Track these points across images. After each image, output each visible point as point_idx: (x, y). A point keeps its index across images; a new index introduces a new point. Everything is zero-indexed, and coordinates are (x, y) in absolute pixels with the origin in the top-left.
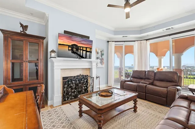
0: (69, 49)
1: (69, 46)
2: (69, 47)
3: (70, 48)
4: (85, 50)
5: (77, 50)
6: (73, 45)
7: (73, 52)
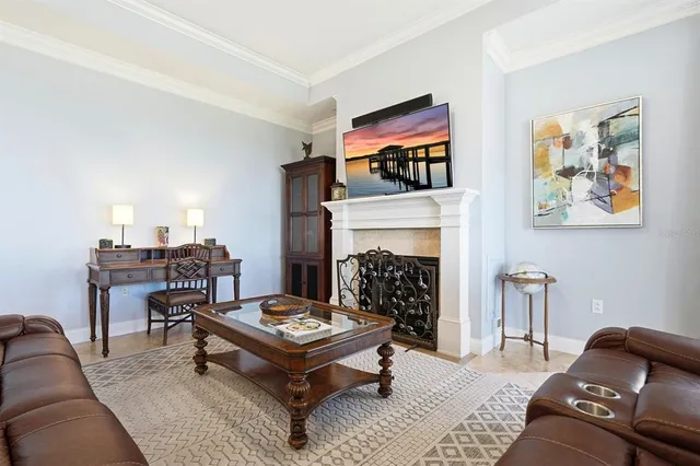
0: (371, 169)
1: (371, 158)
2: (370, 163)
3: (375, 165)
4: (424, 155)
5: (402, 163)
6: (382, 152)
7: (387, 176)
